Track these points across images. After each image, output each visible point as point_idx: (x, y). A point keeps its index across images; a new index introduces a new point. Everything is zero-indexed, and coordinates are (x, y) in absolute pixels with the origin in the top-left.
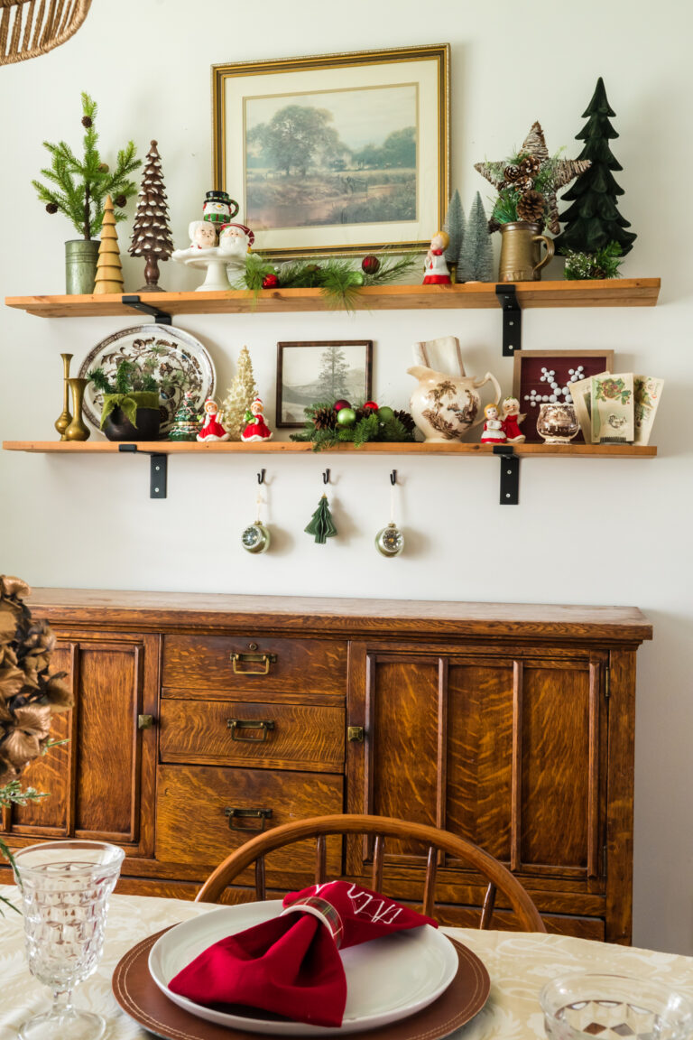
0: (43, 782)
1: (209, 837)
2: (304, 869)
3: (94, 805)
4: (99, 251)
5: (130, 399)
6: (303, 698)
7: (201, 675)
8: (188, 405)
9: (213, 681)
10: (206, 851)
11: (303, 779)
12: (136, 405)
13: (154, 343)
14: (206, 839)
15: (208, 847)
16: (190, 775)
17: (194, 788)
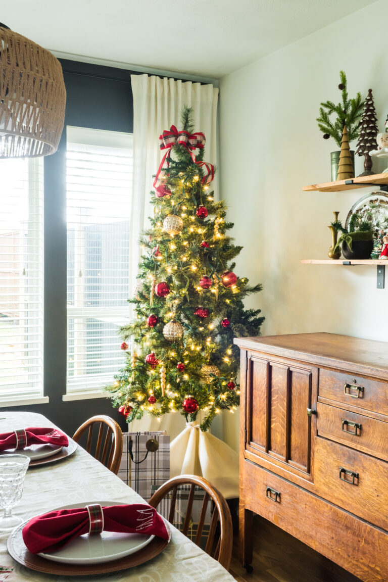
0: (279, 433)
1: (334, 480)
2: (372, 512)
3: (295, 450)
4: (340, 157)
5: (349, 237)
6: (374, 415)
7: (333, 392)
8: (380, 238)
9: (338, 397)
10: (332, 487)
11: (372, 461)
12: (351, 240)
13: (379, 201)
14: (332, 480)
15: (333, 485)
16: (326, 444)
17: (328, 452)
